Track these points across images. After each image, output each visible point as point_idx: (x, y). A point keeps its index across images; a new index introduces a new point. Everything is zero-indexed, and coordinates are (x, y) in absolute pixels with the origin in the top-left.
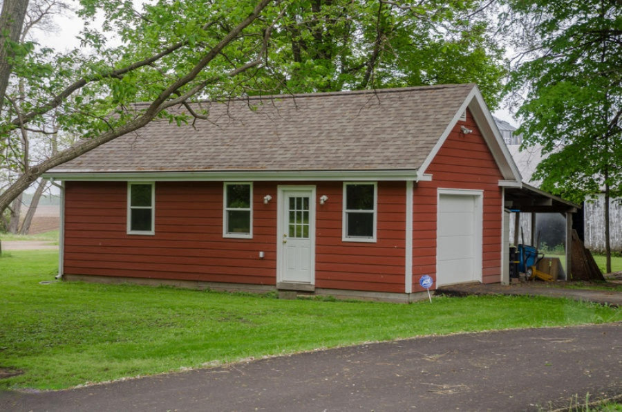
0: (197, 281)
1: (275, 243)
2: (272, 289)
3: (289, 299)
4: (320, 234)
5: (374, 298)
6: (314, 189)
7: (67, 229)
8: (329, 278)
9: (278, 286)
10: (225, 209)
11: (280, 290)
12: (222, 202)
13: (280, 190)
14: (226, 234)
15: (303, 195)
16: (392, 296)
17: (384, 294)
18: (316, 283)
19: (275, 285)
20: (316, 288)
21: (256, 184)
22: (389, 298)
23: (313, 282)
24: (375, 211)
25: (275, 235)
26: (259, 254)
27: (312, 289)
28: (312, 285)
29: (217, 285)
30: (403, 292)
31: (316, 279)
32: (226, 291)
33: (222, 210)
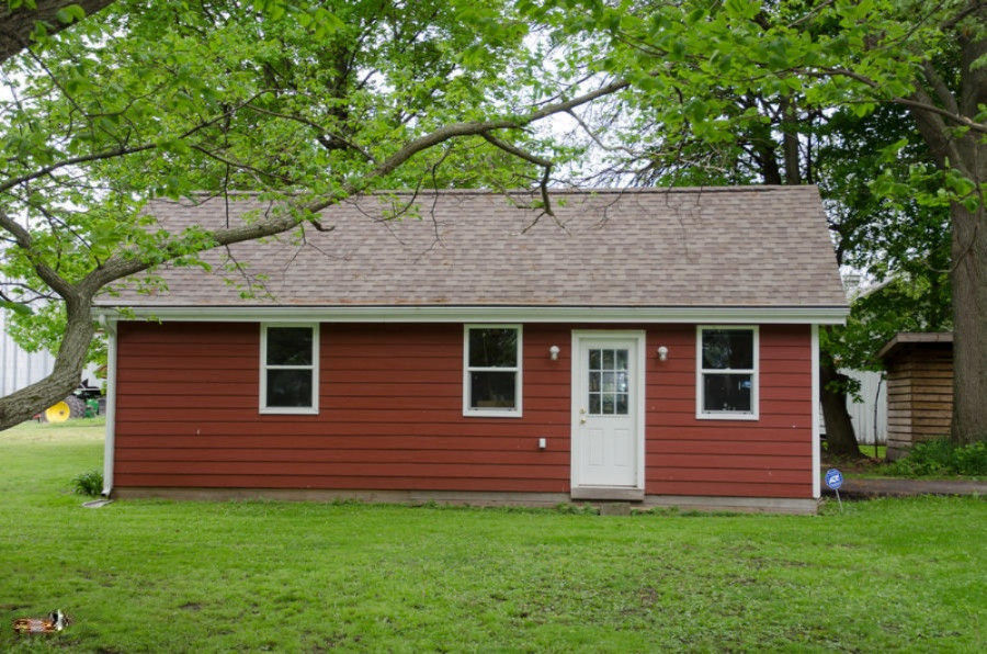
0: (409, 490)
1: (569, 424)
2: (560, 499)
3: (621, 514)
4: (653, 408)
5: (754, 507)
6: (642, 338)
7: (121, 406)
8: (671, 478)
9: (574, 495)
10: (467, 369)
11: (574, 500)
12: (462, 358)
13: (576, 337)
14: (468, 411)
15: (616, 346)
16: (788, 505)
17: (772, 500)
18: (646, 486)
19: (569, 492)
20: (646, 495)
21: (530, 329)
22: (782, 506)
23: (641, 485)
24: (755, 371)
25: (569, 411)
26: (538, 443)
27: (640, 496)
28: (640, 490)
29: (449, 496)
30: (810, 496)
31: (647, 481)
32: (468, 506)
33: (461, 370)
